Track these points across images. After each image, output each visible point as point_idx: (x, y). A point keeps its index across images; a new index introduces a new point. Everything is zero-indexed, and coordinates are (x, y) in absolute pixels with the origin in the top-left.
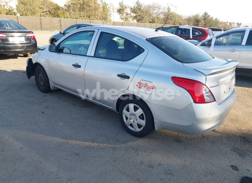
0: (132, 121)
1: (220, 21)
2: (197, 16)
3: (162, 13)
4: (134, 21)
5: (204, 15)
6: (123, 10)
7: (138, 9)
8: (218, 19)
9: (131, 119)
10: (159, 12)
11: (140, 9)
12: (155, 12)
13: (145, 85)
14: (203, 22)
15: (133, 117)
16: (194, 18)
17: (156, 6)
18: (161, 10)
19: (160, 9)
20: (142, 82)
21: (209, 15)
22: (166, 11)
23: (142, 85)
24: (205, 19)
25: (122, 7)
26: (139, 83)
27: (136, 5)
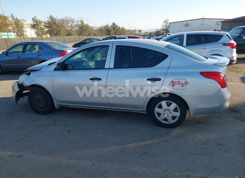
0: (166, 115)
1: (126, 29)
2: (107, 26)
3: (76, 25)
4: (47, 36)
5: (113, 25)
6: (37, 25)
7: (53, 23)
8: (124, 28)
9: (164, 114)
10: (73, 25)
11: (55, 23)
12: (70, 25)
13: (178, 83)
14: (113, 32)
15: (167, 111)
16: (105, 28)
17: (69, 19)
18: (75, 23)
19: (73, 22)
20: (174, 81)
21: (116, 25)
22: (80, 23)
23: (175, 84)
24: (114, 29)
25: (36, 22)
26: (171, 82)
27: (50, 19)
